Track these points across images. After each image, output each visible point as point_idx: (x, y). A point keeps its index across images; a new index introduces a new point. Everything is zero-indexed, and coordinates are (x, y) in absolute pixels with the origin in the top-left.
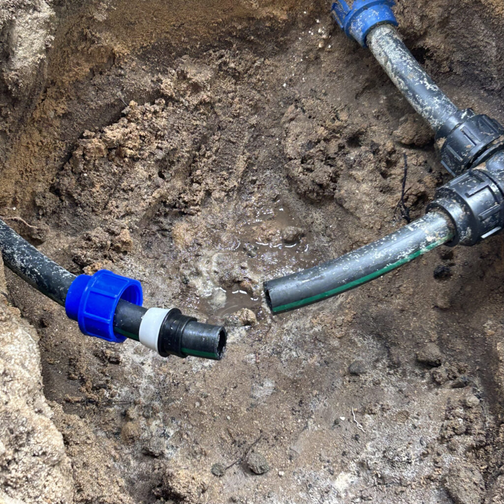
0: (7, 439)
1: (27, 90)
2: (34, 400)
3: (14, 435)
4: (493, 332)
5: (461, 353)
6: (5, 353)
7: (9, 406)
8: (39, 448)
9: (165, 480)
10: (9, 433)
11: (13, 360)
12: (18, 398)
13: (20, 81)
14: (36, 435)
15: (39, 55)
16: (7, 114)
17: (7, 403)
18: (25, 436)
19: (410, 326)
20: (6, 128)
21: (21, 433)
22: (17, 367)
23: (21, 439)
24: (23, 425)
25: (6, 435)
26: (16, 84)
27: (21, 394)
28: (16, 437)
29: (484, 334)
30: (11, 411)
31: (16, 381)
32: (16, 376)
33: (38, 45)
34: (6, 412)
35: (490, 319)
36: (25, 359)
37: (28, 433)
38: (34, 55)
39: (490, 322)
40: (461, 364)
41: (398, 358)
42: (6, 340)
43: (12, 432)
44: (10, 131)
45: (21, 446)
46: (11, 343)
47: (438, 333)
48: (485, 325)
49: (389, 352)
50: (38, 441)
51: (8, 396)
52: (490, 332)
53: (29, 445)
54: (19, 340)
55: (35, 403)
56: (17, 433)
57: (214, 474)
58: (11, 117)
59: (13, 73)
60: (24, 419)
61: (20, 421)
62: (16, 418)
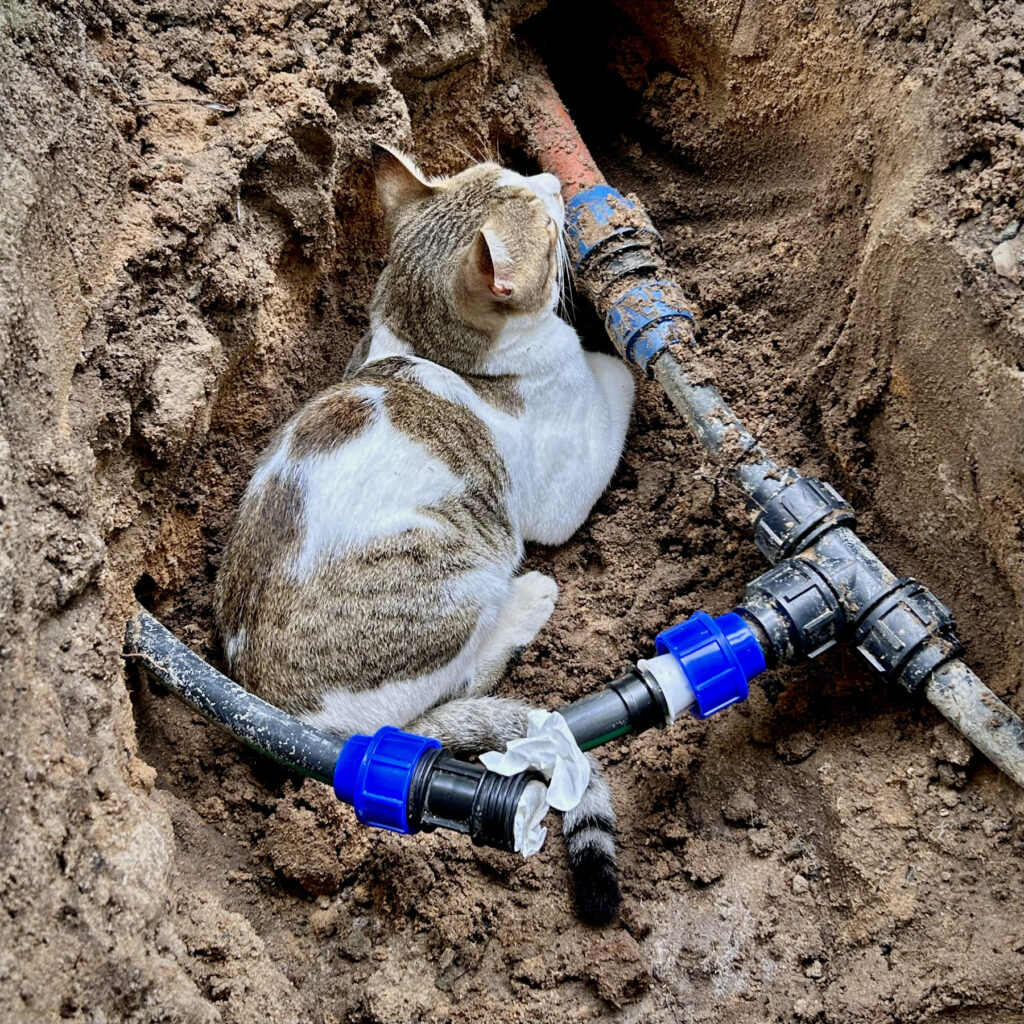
0: (110, 1003)
1: (178, 450)
2: (156, 933)
3: (121, 996)
4: (832, 781)
5: (787, 807)
6: (115, 867)
7: (113, 955)
8: (160, 1010)
9: (365, 1004)
10: (113, 993)
11: (125, 879)
12: (130, 938)
13: (169, 439)
14: (155, 991)
15: (195, 402)
16: (151, 481)
17: (111, 949)
18: (138, 996)
19: (715, 768)
20: (150, 499)
21: (133, 992)
22: (130, 889)
23: (133, 999)
24: (134, 981)
25: (110, 998)
26: (162, 443)
27: (134, 931)
28: (126, 998)
29: (820, 782)
30: (116, 962)
31: (128, 913)
32: (128, 905)
33: (196, 388)
34: (109, 964)
35: (828, 761)
36: (145, 871)
37: (145, 991)
38: (188, 402)
39: (827, 765)
40: (789, 824)
41: (700, 814)
42: (118, 844)
43: (118, 991)
44: (157, 503)
45: (133, 1009)
46: (125, 849)
47: (755, 778)
48: (821, 769)
49: (687, 805)
50: (159, 1000)
51: (114, 938)
52: (828, 780)
53: (144, 1007)
54: (137, 843)
55: (158, 938)
56: (127, 992)
57: (438, 987)
58: (157, 485)
59: (158, 428)
60: (137, 972)
61: (131, 975)
62: (125, 970)
